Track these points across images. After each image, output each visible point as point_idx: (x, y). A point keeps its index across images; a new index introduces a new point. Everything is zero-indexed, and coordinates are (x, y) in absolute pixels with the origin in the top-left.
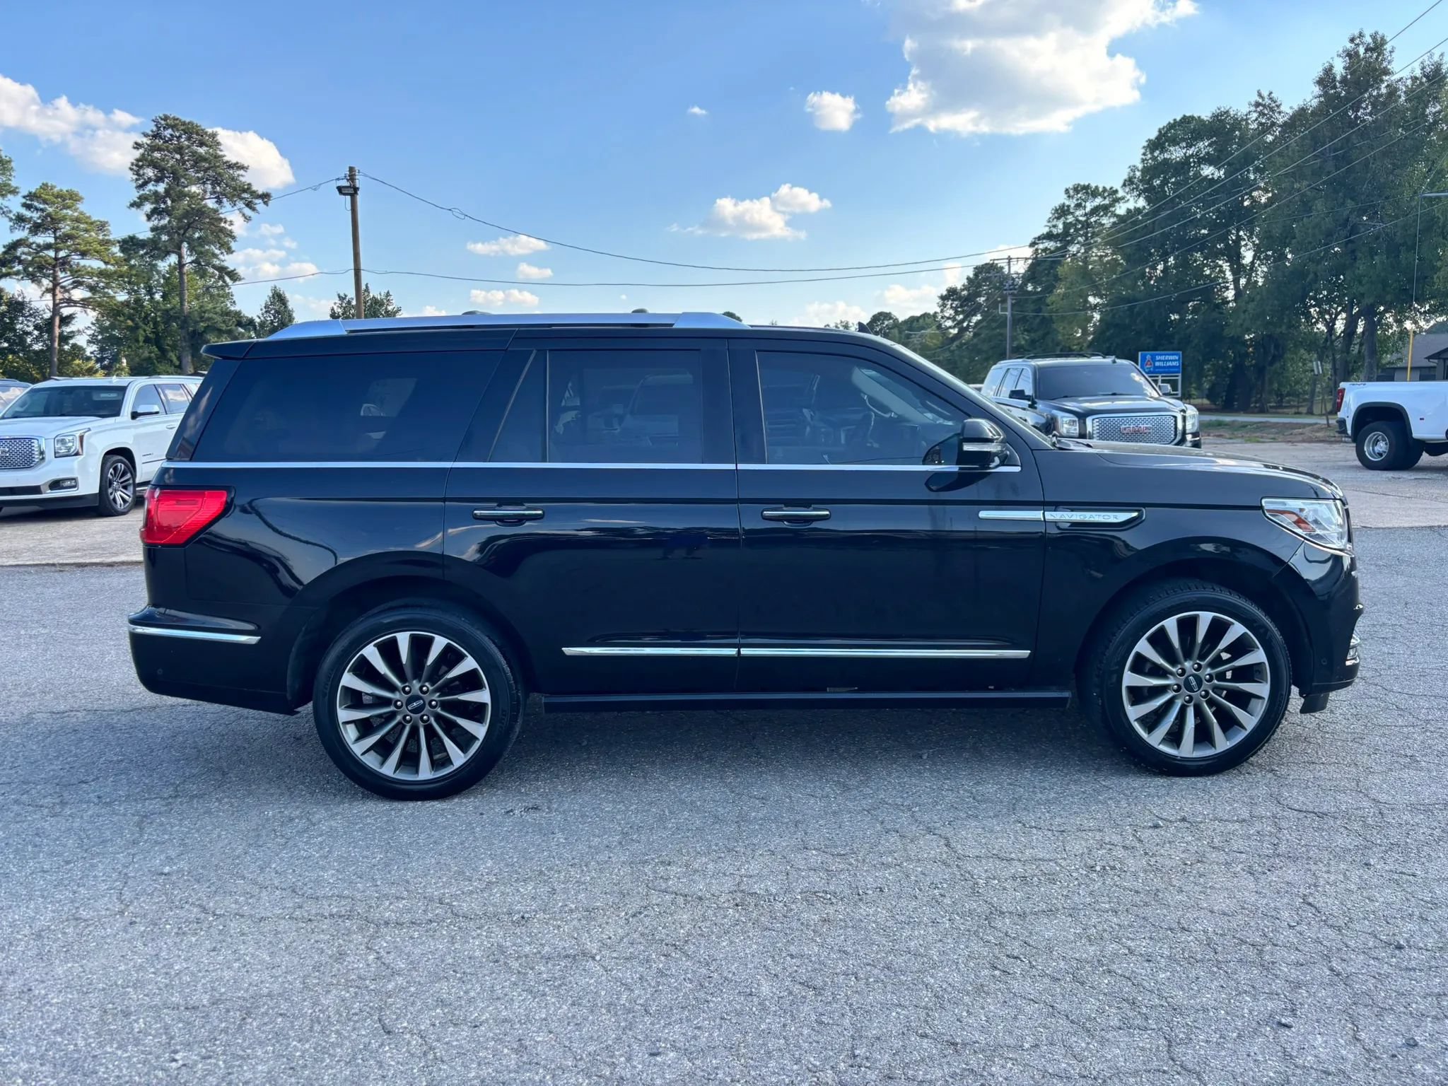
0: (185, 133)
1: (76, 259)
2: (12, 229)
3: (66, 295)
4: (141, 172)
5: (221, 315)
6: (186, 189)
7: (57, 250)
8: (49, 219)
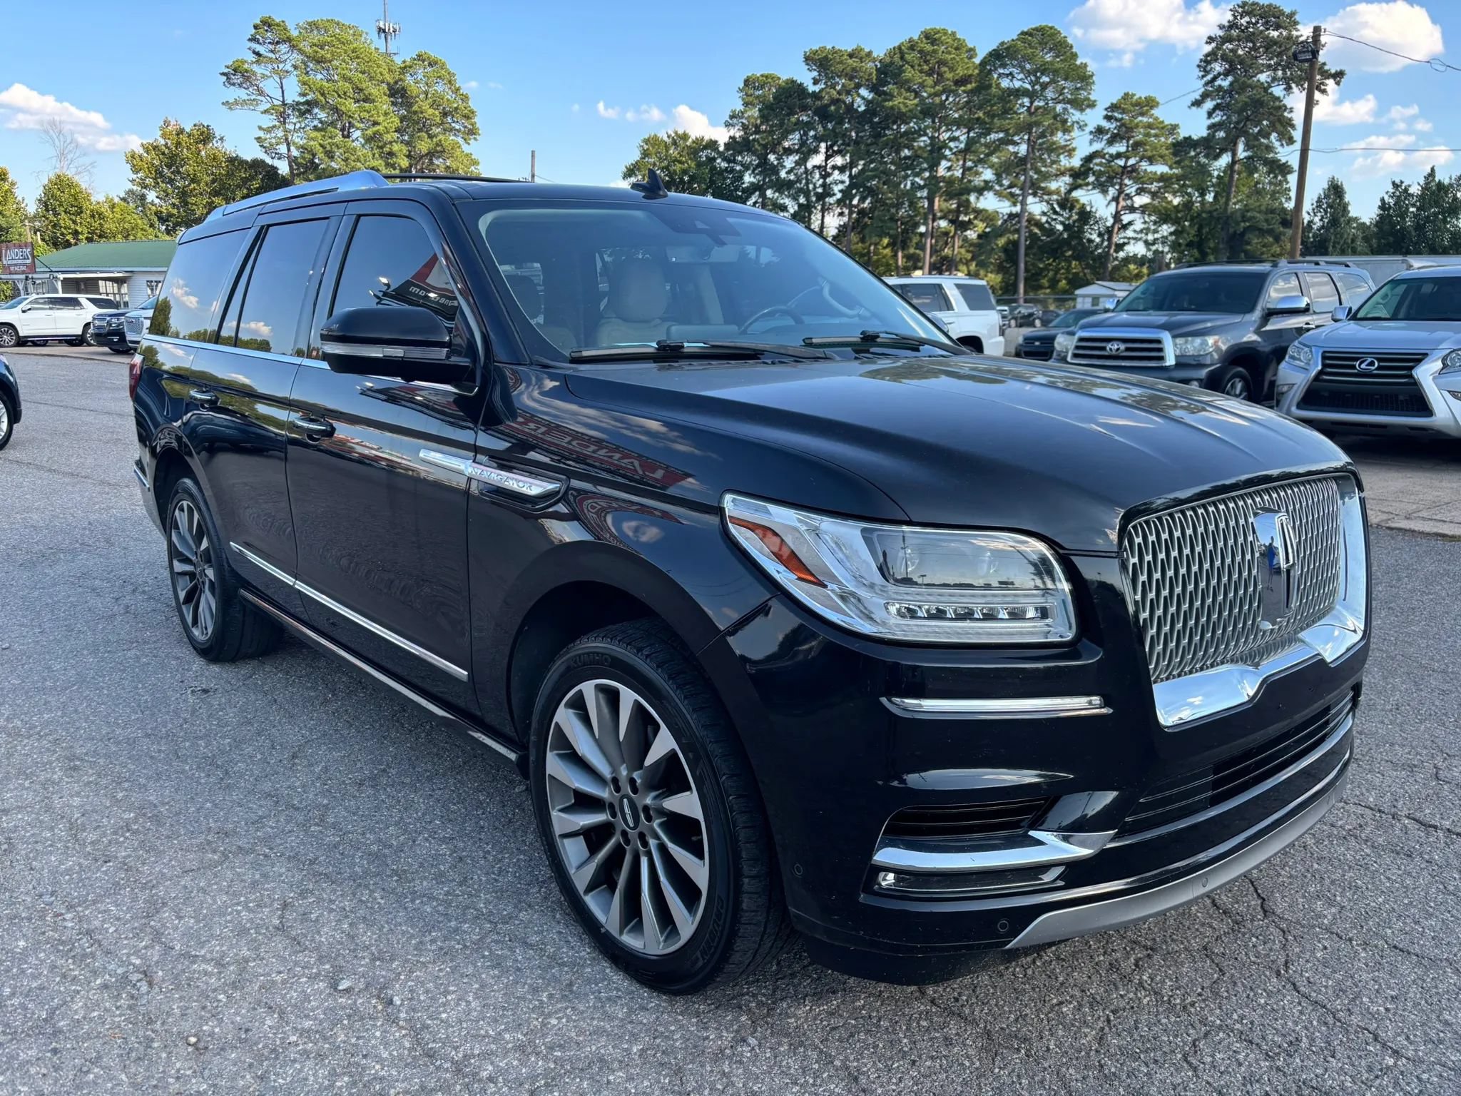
0: (1262, 18)
1: (1144, 165)
2: (1091, 142)
3: (1129, 202)
4: (1209, 68)
5: (1266, 213)
6: (1255, 79)
7: (1128, 158)
8: (1124, 129)
